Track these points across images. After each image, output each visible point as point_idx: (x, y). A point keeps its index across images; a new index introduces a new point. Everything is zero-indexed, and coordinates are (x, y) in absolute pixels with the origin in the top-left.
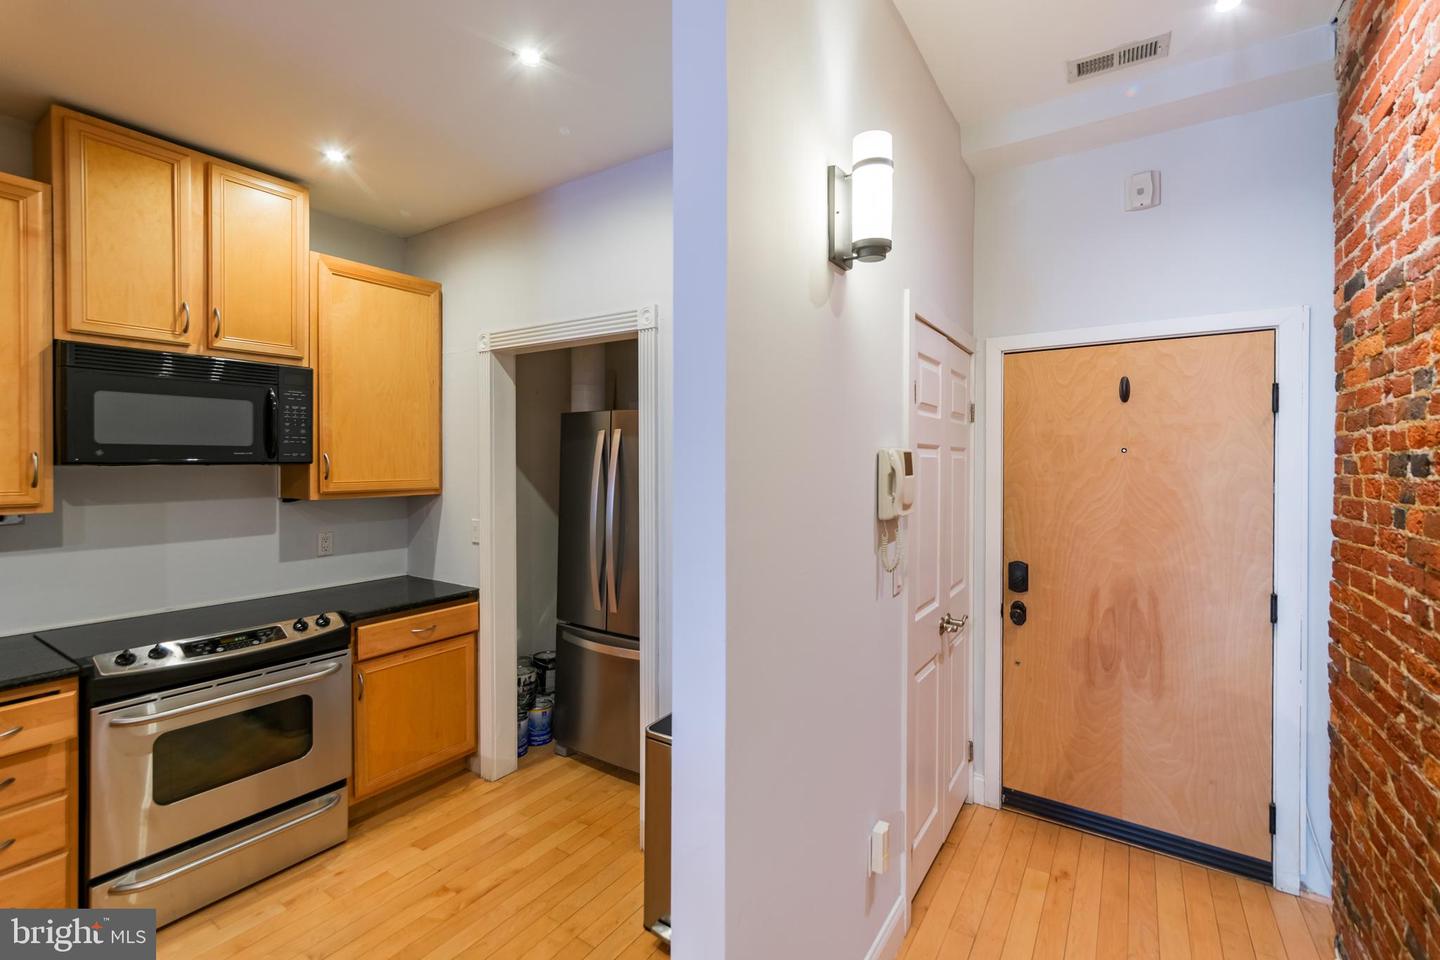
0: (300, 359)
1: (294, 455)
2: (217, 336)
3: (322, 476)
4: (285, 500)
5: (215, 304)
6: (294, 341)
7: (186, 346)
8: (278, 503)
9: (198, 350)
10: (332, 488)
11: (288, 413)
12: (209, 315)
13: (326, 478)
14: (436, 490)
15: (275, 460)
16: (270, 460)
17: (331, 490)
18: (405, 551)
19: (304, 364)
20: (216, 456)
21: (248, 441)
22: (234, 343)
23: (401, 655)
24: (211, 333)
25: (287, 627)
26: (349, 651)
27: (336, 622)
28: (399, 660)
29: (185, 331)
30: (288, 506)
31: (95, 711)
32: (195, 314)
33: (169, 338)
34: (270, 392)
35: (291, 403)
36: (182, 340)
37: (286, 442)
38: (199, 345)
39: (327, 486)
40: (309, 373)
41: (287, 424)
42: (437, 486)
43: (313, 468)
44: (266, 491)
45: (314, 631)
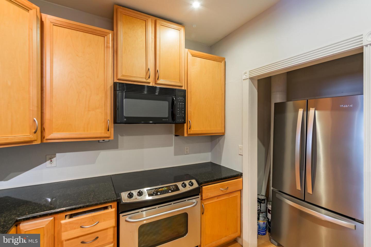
0: (182, 87)
1: (181, 120)
2: (158, 79)
3: (189, 128)
4: (176, 136)
5: (158, 68)
6: (180, 80)
7: (149, 83)
8: (174, 136)
9: (153, 84)
10: (191, 132)
11: (179, 105)
12: (156, 72)
13: (190, 129)
14: (223, 133)
15: (175, 122)
16: (173, 122)
17: (191, 133)
18: (210, 154)
19: (183, 88)
20: (157, 121)
21: (167, 116)
22: (163, 81)
23: (216, 198)
24: (157, 78)
25: (179, 184)
26: (200, 196)
27: (196, 185)
28: (216, 200)
29: (149, 78)
30: (176, 137)
31: (121, 215)
32: (152, 72)
33: (144, 80)
34: (173, 98)
35: (180, 102)
36: (148, 81)
37: (178, 116)
38: (153, 83)
39: (190, 132)
40: (184, 91)
41: (178, 109)
42: (223, 132)
43: (185, 125)
44: (170, 133)
45: (188, 188)
